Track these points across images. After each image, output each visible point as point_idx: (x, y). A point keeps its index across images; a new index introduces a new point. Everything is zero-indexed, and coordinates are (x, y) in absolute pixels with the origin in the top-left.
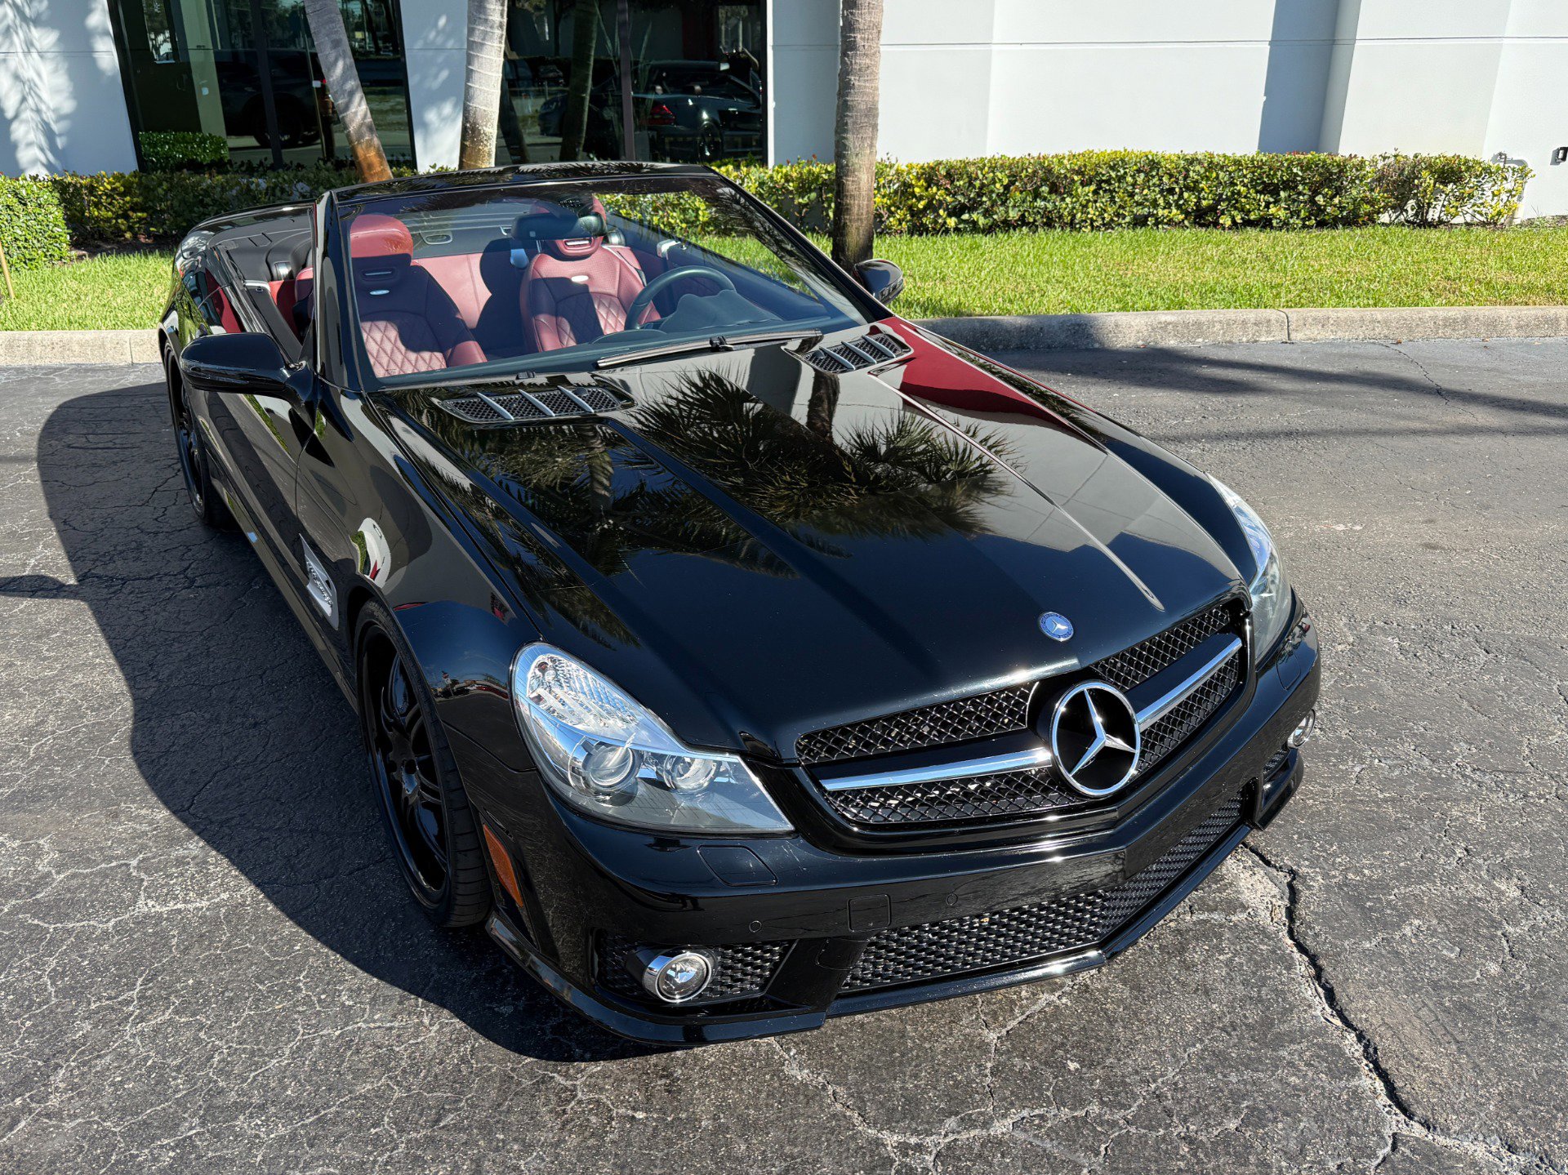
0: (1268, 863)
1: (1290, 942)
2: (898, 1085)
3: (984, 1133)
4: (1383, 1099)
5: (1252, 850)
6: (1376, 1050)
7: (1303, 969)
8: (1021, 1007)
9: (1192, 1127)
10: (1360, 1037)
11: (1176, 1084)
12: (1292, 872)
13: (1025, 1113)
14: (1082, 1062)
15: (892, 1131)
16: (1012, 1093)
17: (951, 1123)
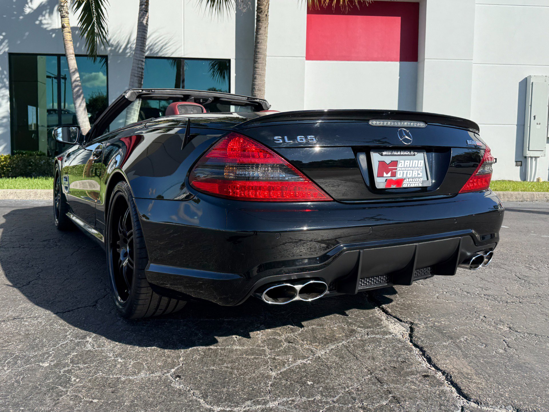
0: (401, 321)
1: (411, 344)
2: (225, 390)
3: (264, 407)
4: (456, 394)
5: (394, 317)
6: (451, 377)
7: (417, 352)
8: (289, 364)
9: (365, 404)
10: (444, 373)
11: (358, 389)
12: (412, 323)
13: (285, 399)
14: (314, 382)
15: (218, 406)
16: (280, 392)
17: (249, 403)
